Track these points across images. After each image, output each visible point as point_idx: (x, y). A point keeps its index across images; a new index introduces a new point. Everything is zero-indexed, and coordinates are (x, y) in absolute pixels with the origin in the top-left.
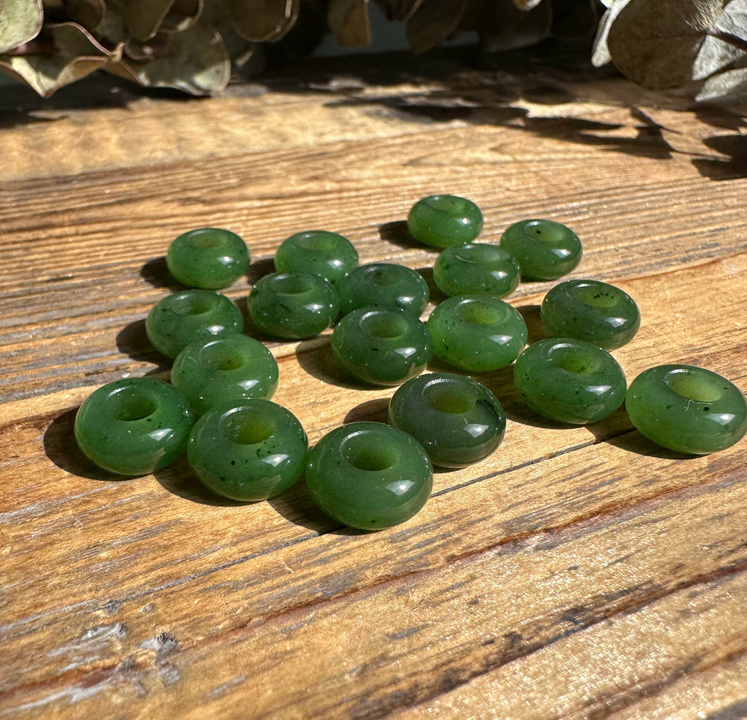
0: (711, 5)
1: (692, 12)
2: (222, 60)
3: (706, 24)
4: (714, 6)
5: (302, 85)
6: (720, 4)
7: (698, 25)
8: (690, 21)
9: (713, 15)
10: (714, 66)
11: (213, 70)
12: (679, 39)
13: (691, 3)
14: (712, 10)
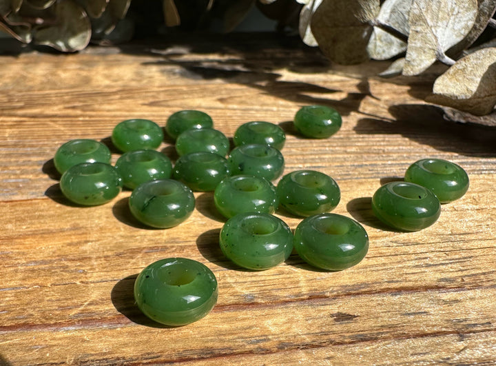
0: (371, 4)
1: (358, 8)
2: (86, 30)
3: (369, 17)
4: (373, 4)
5: (147, 50)
6: (378, 3)
7: (363, 18)
8: (357, 15)
9: (373, 11)
10: (395, 50)
11: (80, 36)
12: (352, 28)
13: (357, 2)
14: (372, 8)
